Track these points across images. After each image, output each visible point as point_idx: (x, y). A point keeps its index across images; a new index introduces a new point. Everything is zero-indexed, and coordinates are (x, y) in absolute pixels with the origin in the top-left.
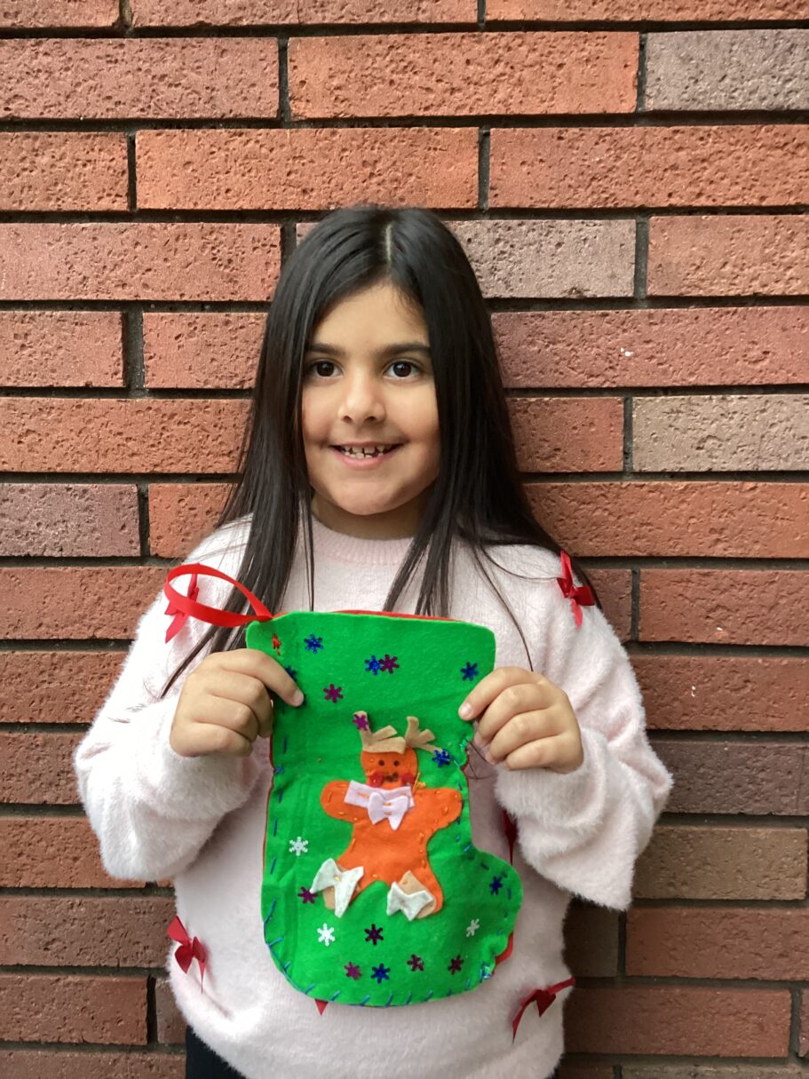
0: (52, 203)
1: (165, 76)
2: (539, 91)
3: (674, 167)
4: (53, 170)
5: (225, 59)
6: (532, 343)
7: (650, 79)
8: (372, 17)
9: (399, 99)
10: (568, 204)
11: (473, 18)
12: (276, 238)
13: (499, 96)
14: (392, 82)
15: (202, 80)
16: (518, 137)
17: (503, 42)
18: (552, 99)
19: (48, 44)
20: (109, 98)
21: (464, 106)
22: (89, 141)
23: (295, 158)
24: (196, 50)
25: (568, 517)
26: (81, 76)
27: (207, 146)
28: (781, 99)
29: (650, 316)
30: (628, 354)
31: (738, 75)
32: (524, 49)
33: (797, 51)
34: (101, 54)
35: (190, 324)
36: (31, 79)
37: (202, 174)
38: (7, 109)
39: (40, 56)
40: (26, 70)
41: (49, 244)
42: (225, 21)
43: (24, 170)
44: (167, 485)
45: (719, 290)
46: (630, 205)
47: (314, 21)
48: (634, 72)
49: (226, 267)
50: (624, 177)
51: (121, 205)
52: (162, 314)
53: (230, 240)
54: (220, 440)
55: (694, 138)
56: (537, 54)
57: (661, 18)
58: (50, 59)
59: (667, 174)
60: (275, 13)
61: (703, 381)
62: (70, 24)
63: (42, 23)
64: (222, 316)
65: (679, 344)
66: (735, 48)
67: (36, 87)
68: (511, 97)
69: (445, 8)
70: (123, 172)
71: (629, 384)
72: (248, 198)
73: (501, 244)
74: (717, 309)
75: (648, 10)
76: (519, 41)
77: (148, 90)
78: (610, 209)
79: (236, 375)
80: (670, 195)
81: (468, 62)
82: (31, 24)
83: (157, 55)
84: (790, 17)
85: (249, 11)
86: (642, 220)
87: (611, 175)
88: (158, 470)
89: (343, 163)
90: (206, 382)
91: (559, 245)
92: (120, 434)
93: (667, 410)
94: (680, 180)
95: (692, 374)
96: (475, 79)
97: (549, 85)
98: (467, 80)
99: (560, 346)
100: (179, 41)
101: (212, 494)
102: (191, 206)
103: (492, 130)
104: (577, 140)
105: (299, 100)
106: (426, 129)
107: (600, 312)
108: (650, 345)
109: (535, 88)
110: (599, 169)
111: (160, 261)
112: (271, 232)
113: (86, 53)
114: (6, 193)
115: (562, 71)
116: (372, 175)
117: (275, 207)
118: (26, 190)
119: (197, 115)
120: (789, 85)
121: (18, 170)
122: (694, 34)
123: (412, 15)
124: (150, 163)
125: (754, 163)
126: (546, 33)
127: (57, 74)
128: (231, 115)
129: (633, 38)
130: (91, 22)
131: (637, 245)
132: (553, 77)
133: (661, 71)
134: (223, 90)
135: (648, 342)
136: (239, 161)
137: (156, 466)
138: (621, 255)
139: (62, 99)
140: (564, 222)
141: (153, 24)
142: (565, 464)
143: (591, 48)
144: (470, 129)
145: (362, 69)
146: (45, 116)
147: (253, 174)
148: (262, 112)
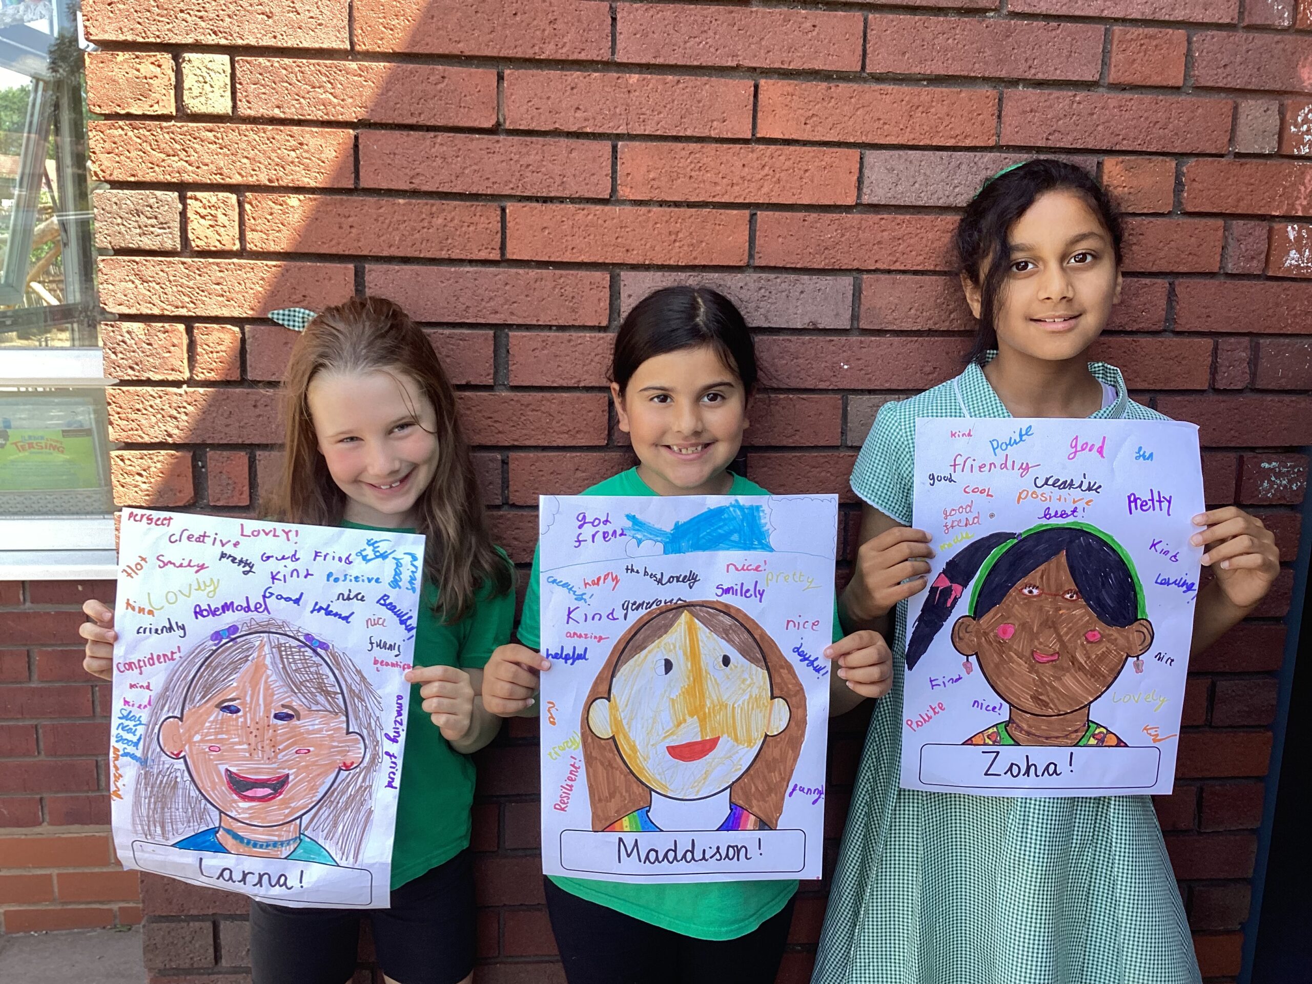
0: (444, 252)
1: (528, 166)
2: (791, 188)
3: (879, 243)
4: (446, 229)
5: (573, 154)
6: (782, 358)
7: (866, 182)
8: (679, 131)
9: (695, 189)
10: (809, 265)
11: (750, 136)
12: (607, 283)
13: (765, 190)
14: (691, 177)
15: (557, 170)
16: (776, 219)
17: (768, 153)
18: (800, 193)
19: (442, 137)
20: (488, 179)
21: (740, 196)
22: (473, 209)
23: (621, 227)
24: (553, 147)
25: (804, 477)
26: (468, 162)
27: (559, 217)
28: (951, 199)
29: (861, 342)
30: (846, 367)
31: (924, 182)
32: (782, 158)
33: (963, 167)
34: (484, 147)
35: (543, 341)
36: (430, 163)
37: (555, 236)
38: (411, 183)
39: (437, 146)
40: (426, 155)
41: (442, 282)
42: (574, 128)
43: (424, 228)
44: (522, 454)
45: (906, 326)
46: (850, 267)
47: (638, 133)
48: (856, 178)
49: (571, 302)
50: (846, 249)
51: (495, 255)
52: (524, 334)
53: (574, 284)
54: (562, 422)
55: (893, 224)
56: (791, 162)
57: (876, 141)
58: (445, 148)
59: (875, 247)
60: (611, 124)
61: (894, 387)
62: (461, 124)
63: (440, 122)
64: (566, 335)
65: (880, 361)
66: (923, 163)
67: (434, 168)
68: (772, 191)
69: (730, 127)
70: (497, 232)
71: (847, 387)
72: (588, 254)
73: (763, 291)
74: (904, 339)
75: (866, 135)
76: (779, 152)
77: (518, 175)
78: (836, 270)
79: (575, 377)
80: (876, 261)
81: (744, 165)
82: (432, 122)
83: (524, 150)
84: (959, 144)
85: (591, 121)
86: (857, 275)
87: (838, 247)
88: (516, 443)
89: (656, 232)
90: (553, 382)
91: (802, 292)
92: (491, 418)
93: (870, 405)
94: (883, 251)
95: (887, 381)
96: (749, 177)
97: (798, 184)
98: (743, 178)
99: (801, 361)
100: (541, 139)
101: (555, 461)
102: (547, 259)
103: (759, 213)
104: (816, 222)
105: (626, 186)
106: (714, 211)
107: (829, 338)
108: (860, 362)
109: (789, 185)
110: (829, 243)
111: (523, 297)
112: (602, 278)
113: (473, 145)
114: (410, 244)
115: (807, 174)
116: (675, 241)
117: (607, 261)
118: (424, 242)
119: (552, 195)
120: (957, 190)
121: (419, 228)
122: (896, 153)
123: (707, 131)
124: (517, 227)
125: (932, 243)
126: (798, 148)
127: (450, 160)
128: (577, 195)
129: (855, 153)
130: (476, 124)
131: (854, 295)
132: (801, 178)
133: (874, 177)
134: (572, 177)
135: (859, 359)
136: (582, 228)
137: (517, 440)
138: (843, 301)
139: (453, 178)
140: (806, 277)
141: (522, 128)
142: (802, 441)
143: (827, 159)
144: (744, 211)
145: (671, 167)
146: (440, 190)
147: (592, 237)
148: (597, 194)
